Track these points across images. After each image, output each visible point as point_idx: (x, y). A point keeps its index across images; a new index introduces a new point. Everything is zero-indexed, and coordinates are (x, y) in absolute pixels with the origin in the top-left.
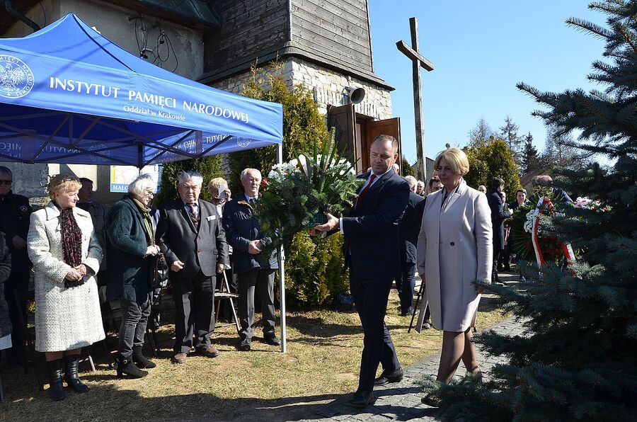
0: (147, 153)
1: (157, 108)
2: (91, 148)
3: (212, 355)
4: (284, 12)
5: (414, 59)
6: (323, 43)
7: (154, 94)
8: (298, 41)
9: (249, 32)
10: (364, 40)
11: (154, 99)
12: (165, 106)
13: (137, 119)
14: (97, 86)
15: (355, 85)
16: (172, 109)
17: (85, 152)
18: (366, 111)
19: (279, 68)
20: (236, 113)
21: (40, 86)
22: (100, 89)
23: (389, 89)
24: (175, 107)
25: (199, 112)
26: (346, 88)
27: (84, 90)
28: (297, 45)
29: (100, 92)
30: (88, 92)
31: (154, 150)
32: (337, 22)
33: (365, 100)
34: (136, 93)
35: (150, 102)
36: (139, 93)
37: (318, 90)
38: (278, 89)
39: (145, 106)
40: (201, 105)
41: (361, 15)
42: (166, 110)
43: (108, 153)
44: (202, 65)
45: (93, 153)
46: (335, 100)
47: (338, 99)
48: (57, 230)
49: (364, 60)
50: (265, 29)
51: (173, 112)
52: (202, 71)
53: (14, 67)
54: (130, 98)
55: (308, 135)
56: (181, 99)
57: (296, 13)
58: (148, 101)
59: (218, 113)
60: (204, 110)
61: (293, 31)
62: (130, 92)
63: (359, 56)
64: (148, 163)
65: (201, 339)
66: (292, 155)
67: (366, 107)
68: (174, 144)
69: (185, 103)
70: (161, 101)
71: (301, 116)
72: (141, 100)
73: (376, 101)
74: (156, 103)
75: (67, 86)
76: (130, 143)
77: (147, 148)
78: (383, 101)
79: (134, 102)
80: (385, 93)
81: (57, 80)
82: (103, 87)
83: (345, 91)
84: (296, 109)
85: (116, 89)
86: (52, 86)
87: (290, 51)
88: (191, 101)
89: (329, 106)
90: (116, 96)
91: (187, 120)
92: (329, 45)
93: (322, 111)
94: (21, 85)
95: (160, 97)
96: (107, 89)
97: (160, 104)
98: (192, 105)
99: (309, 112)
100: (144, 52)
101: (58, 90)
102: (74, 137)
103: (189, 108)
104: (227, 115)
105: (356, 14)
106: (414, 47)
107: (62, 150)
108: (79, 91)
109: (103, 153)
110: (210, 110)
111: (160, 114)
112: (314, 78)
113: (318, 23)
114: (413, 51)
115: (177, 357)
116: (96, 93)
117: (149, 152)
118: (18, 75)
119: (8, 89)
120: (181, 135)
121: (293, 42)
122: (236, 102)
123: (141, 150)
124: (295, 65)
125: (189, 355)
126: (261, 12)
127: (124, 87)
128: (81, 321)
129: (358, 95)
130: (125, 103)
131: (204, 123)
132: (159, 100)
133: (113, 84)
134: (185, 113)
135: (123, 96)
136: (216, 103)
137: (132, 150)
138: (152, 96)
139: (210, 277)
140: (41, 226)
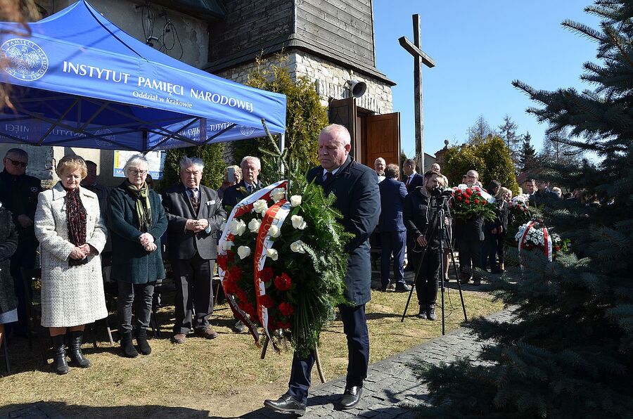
0: (151, 140)
1: (165, 94)
2: (97, 133)
3: (211, 337)
4: (290, 4)
5: (416, 55)
6: (327, 36)
7: (163, 81)
8: (302, 34)
9: (254, 24)
10: (367, 35)
11: (163, 86)
12: (173, 94)
13: (146, 105)
14: (108, 71)
15: (357, 79)
16: (180, 96)
17: (91, 136)
18: (367, 105)
19: (284, 59)
20: (241, 102)
21: (54, 70)
22: (111, 74)
23: (390, 84)
24: (182, 94)
25: (206, 99)
26: (348, 82)
27: (95, 76)
28: (301, 38)
29: (111, 77)
30: (99, 77)
31: (158, 136)
32: (341, 16)
33: (366, 94)
34: (146, 79)
35: (159, 88)
36: (148, 80)
37: (320, 83)
38: (282, 80)
39: (153, 92)
40: (207, 93)
41: (365, 10)
42: (174, 97)
43: (113, 138)
44: (207, 55)
45: (99, 137)
46: (336, 93)
47: (339, 92)
48: (62, 210)
49: (367, 54)
50: (270, 21)
51: (181, 99)
52: (206, 60)
53: (30, 50)
54: (139, 85)
55: (310, 126)
56: (188, 87)
57: (301, 6)
58: (157, 87)
59: (224, 101)
60: (211, 98)
61: (297, 24)
62: (140, 78)
63: (362, 50)
64: (152, 149)
65: (200, 321)
66: (294, 145)
67: (367, 101)
68: (179, 131)
69: (192, 90)
70: (169, 87)
71: (304, 107)
72: (150, 87)
73: (377, 95)
74: (165, 90)
75: (80, 71)
76: (135, 129)
77: (151, 134)
78: (384, 96)
79: (143, 88)
80: (386, 88)
81: (70, 64)
82: (114, 73)
83: (347, 85)
84: (299, 100)
85: (126, 75)
86: (65, 70)
87: (294, 44)
88: (198, 90)
89: (330, 99)
90: (126, 82)
91: (193, 108)
92: (332, 39)
93: (324, 104)
94: (35, 68)
95: (169, 84)
96: (117, 74)
97: (168, 91)
98: (199, 93)
99: (312, 104)
100: (150, 40)
101: (71, 74)
102: (81, 121)
103: (196, 96)
104: (232, 104)
105: (359, 8)
106: (416, 44)
107: (69, 134)
108: (91, 75)
109: (108, 138)
110: (216, 99)
111: (168, 100)
112: (317, 71)
113: (322, 17)
114: (415, 48)
115: (176, 337)
116: (107, 78)
117: (154, 138)
118: (33, 59)
119: (23, 72)
120: (186, 123)
121: (297, 35)
122: (241, 92)
123: (145, 137)
124: (298, 58)
125: (188, 336)
126: (266, 5)
127: (134, 73)
128: (84, 298)
129: (359, 89)
130: (134, 88)
131: (210, 111)
132: (167, 87)
133: (124, 70)
134: (192, 101)
135: (132, 82)
136: (221, 91)
137: (137, 136)
138: (160, 83)
139: (208, 260)
140: (47, 205)
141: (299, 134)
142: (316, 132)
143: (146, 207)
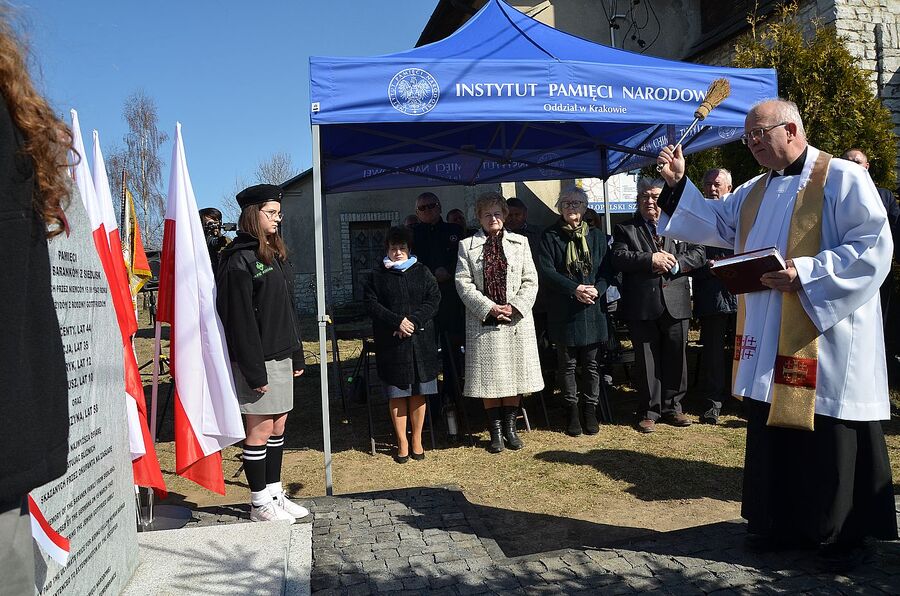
0: (611, 160)
1: (588, 101)
2: (542, 159)
3: (682, 424)
7: (582, 84)
11: (583, 90)
12: (598, 98)
13: (562, 119)
14: (509, 86)
16: (608, 99)
17: (533, 165)
20: (701, 92)
21: (445, 96)
22: (513, 88)
24: (611, 96)
25: (647, 97)
27: (494, 91)
29: (513, 92)
30: (499, 94)
31: (619, 154)
34: (559, 86)
35: (578, 94)
36: (562, 86)
37: (884, 29)
39: (572, 100)
40: (647, 89)
42: (599, 103)
43: (562, 164)
45: (544, 165)
48: (479, 260)
51: (610, 104)
53: (419, 79)
54: (551, 94)
55: (837, 109)
56: (618, 84)
58: (575, 94)
59: (674, 96)
60: (653, 95)
62: (551, 86)
64: (614, 172)
65: (668, 402)
68: (641, 145)
69: (625, 89)
70: (591, 91)
71: (826, 80)
72: (566, 94)
74: (586, 95)
75: (476, 91)
76: (589, 147)
77: (611, 152)
79: (558, 98)
81: (464, 86)
82: (517, 85)
84: (817, 71)
85: (533, 85)
86: (458, 94)
88: (633, 86)
90: (533, 94)
91: (628, 112)
94: (426, 99)
95: (591, 87)
96: (521, 87)
97: (591, 95)
98: (635, 90)
99: (840, 72)
100: (613, 21)
101: (466, 97)
102: (507, 148)
103: (631, 96)
104: (687, 96)
108: (489, 94)
110: (661, 94)
111: (591, 108)
112: (877, 10)
115: (643, 424)
116: (509, 94)
117: (615, 157)
118: (422, 88)
119: (414, 106)
120: (650, 131)
122: (700, 77)
123: (604, 156)
127: (542, 80)
130: (546, 100)
131: (653, 112)
132: (590, 90)
133: (529, 79)
134: (627, 103)
135: (542, 93)
136: (669, 82)
137: (593, 157)
138: (579, 87)
139: (680, 320)
140: (463, 256)
142: (848, 116)
143: (582, 249)
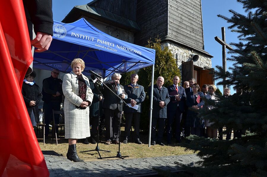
1: (107, 46)
4: (166, 24)
5: (223, 45)
6: (182, 37)
7: (106, 41)
8: (171, 35)
9: (152, 32)
10: (200, 36)
11: (106, 43)
12: (110, 46)
13: (100, 49)
14: (87, 37)
15: (194, 54)
16: (113, 47)
18: (199, 65)
19: (164, 45)
20: (137, 51)
21: (68, 35)
23: (211, 57)
26: (191, 55)
27: (82, 37)
28: (170, 37)
29: (87, 39)
30: (83, 38)
31: (109, 71)
32: (188, 29)
33: (199, 60)
34: (100, 40)
35: (105, 44)
36: (101, 40)
37: (178, 55)
39: (103, 45)
40: (123, 47)
41: (199, 26)
42: (110, 47)
46: (185, 59)
47: (187, 59)
49: (200, 44)
50: (158, 31)
53: (61, 28)
54: (98, 42)
56: (116, 44)
57: (171, 24)
58: (104, 43)
59: (130, 50)
60: (124, 49)
61: (169, 31)
62: (98, 39)
63: (198, 43)
66: (160, 73)
67: (199, 64)
69: (117, 45)
71: (166, 59)
72: (102, 43)
73: (204, 61)
74: (107, 44)
75: (77, 36)
76: (101, 69)
77: (107, 71)
78: (208, 62)
79: (99, 43)
80: (209, 59)
81: (74, 33)
82: (89, 37)
83: (190, 56)
85: (93, 38)
86: (72, 35)
87: (167, 39)
88: (120, 45)
89: (182, 62)
90: (93, 41)
91: (117, 52)
92: (184, 38)
93: (180, 64)
94: (62, 34)
96: (90, 38)
98: (120, 46)
101: (74, 37)
103: (119, 48)
104: (133, 51)
105: (196, 25)
106: (223, 40)
108: (81, 38)
110: (127, 49)
111: (108, 48)
112: (177, 50)
113: (180, 29)
114: (222, 41)
116: (86, 39)
118: (62, 31)
119: (58, 35)
121: (169, 35)
122: (136, 47)
123: (104, 72)
124: (169, 45)
126: (157, 24)
127: (96, 38)
129: (195, 58)
130: (95, 43)
131: (124, 53)
132: (108, 43)
133: (92, 36)
134: (117, 49)
135: (95, 41)
136: (129, 47)
138: (105, 42)
141: (163, 68)
142: (170, 68)
